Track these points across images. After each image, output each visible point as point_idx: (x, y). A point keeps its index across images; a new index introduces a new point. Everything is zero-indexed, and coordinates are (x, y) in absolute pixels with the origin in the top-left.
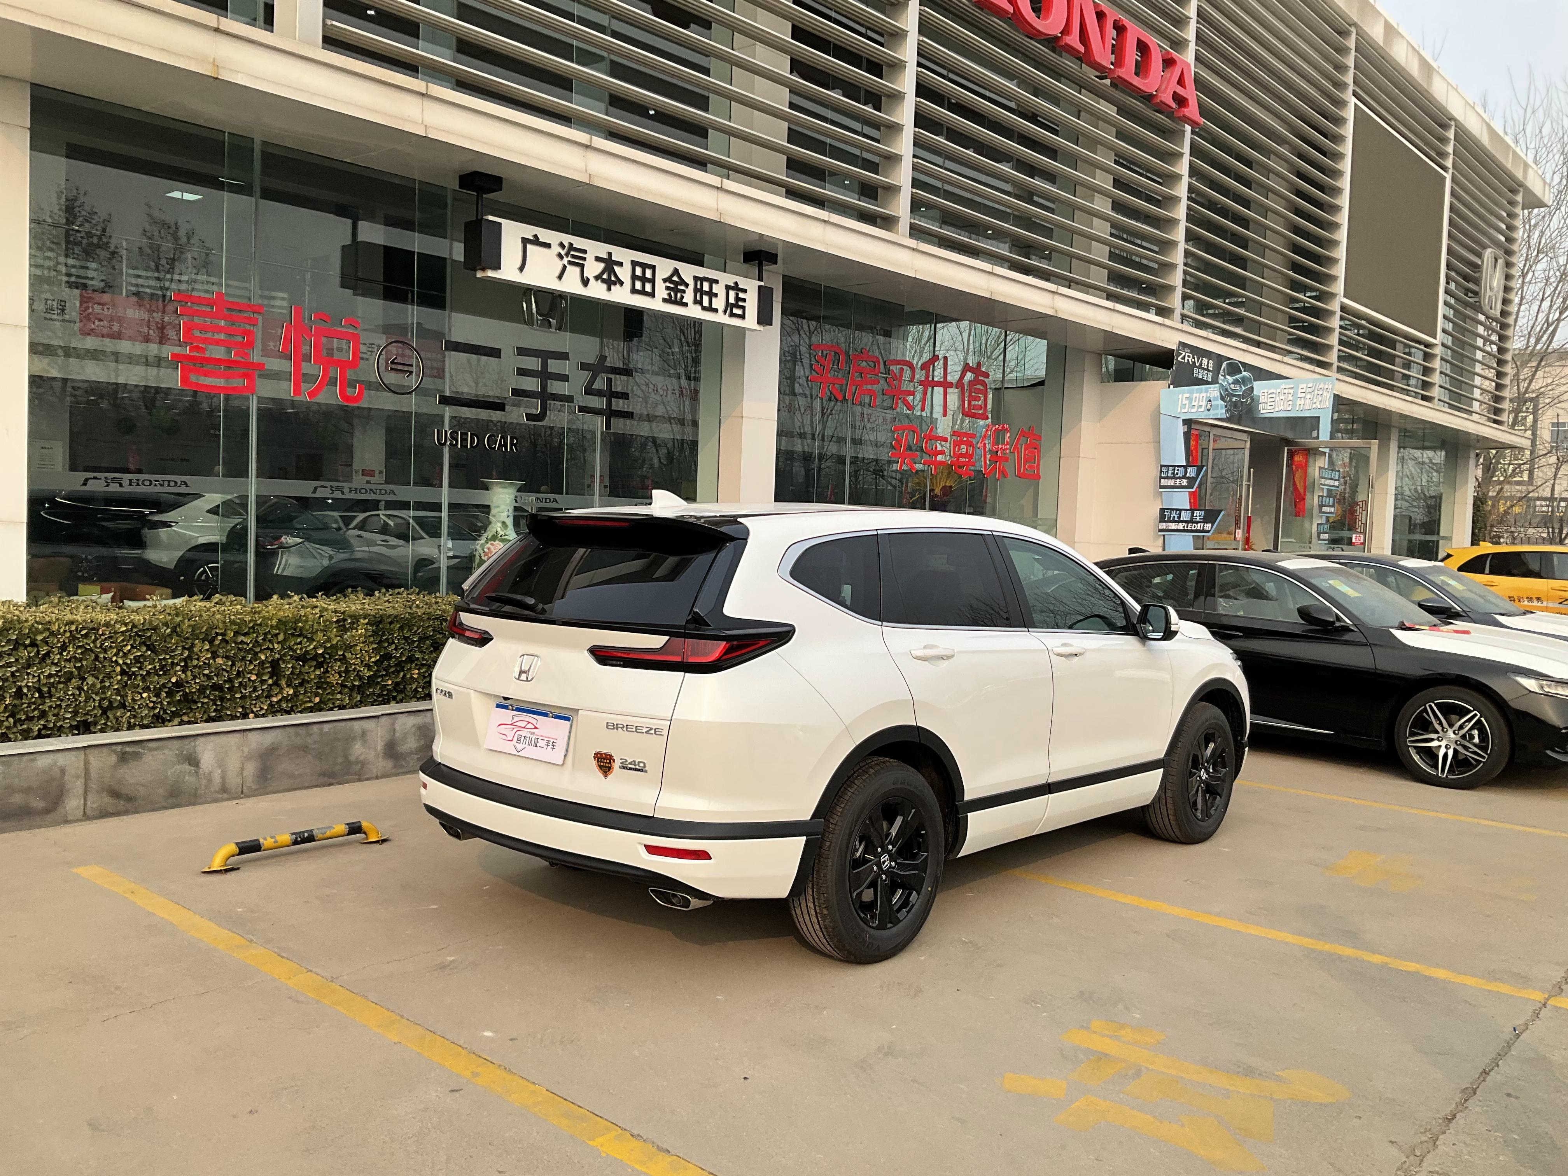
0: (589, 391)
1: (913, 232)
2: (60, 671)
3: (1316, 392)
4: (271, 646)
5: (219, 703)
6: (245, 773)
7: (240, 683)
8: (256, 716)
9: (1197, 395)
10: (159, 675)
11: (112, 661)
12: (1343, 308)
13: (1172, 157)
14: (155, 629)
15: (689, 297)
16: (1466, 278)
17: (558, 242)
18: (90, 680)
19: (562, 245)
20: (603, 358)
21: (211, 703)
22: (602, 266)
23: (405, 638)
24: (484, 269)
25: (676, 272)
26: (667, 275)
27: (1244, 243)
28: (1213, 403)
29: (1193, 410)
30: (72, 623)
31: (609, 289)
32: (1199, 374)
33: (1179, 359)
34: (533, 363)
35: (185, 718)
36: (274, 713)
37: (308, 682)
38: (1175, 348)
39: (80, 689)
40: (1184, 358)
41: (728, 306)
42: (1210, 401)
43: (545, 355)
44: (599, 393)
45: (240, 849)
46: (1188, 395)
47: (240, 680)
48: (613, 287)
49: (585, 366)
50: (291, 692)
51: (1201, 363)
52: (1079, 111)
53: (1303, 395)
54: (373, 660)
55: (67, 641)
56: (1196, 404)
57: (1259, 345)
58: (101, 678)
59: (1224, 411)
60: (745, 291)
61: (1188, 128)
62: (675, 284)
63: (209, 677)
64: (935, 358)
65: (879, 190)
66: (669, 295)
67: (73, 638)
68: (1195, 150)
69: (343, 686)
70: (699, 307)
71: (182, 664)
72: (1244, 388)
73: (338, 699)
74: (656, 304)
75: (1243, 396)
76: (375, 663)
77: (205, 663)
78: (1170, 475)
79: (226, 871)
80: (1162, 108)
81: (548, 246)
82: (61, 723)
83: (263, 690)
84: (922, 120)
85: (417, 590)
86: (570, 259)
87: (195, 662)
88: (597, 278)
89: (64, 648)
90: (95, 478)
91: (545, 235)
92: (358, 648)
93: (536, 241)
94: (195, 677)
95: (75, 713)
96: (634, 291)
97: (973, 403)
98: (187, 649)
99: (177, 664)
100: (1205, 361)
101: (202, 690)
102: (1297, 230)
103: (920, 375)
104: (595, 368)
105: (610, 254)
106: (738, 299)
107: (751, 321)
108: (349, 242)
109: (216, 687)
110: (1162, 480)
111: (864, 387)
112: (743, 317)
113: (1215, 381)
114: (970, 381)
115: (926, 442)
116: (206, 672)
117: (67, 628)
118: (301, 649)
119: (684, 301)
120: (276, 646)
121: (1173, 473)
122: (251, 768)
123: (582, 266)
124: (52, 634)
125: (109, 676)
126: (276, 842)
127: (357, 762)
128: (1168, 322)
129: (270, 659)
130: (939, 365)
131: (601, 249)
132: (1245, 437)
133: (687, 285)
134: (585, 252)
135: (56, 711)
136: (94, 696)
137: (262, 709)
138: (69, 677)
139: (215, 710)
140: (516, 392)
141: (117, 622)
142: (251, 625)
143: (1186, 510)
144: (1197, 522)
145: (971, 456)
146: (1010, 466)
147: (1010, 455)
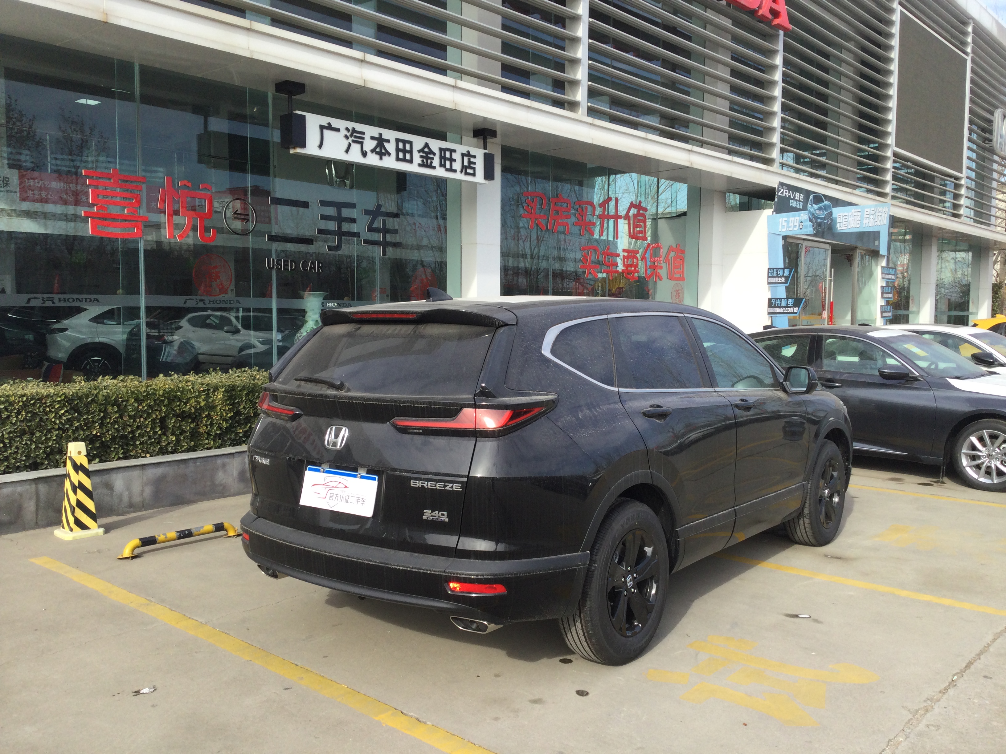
0: (371, 229)
1: (589, 111)
2: (16, 429)
3: (877, 214)
4: (159, 409)
5: (126, 448)
6: (145, 494)
7: (139, 433)
8: (151, 456)
9: (793, 219)
10: (84, 430)
11: (52, 421)
12: (895, 154)
13: (771, 53)
14: (80, 398)
15: (436, 162)
16: (984, 130)
17: (345, 127)
18: (38, 434)
19: (347, 129)
20: (379, 206)
21: (120, 448)
22: (375, 143)
23: (250, 400)
24: (294, 148)
25: (427, 145)
26: (420, 147)
27: (824, 112)
28: (804, 224)
29: (791, 229)
30: (22, 396)
31: (381, 159)
32: (793, 204)
33: (779, 194)
34: (331, 211)
35: (103, 458)
36: (164, 454)
37: (186, 432)
38: (776, 186)
39: (31, 440)
40: (782, 193)
41: (464, 169)
42: (802, 222)
43: (339, 206)
44: (377, 230)
45: (142, 542)
46: (786, 219)
47: (139, 432)
48: (383, 157)
49: (367, 212)
50: (174, 439)
51: (795, 196)
52: (705, 23)
53: (868, 216)
54: (229, 415)
55: (20, 408)
56: (792, 225)
57: (837, 182)
58: (45, 432)
59: (812, 229)
60: (474, 157)
61: (781, 33)
62: (426, 153)
63: (118, 430)
64: (610, 199)
65: (566, 83)
66: (423, 161)
67: (25, 405)
68: (787, 48)
69: (209, 434)
70: (443, 169)
71: (100, 422)
72: (826, 213)
73: (206, 444)
74: (414, 168)
75: (824, 219)
76: (230, 417)
77: (114, 421)
78: (775, 275)
79: (133, 558)
80: (763, 19)
81: (338, 130)
82: (19, 464)
83: (155, 439)
84: (593, 34)
85: (257, 368)
86: (353, 138)
87: (108, 420)
88: (373, 151)
89: (19, 413)
90: (35, 298)
91: (336, 122)
92: (218, 408)
93: (329, 127)
94: (108, 431)
95: (28, 457)
96: (398, 159)
97: (637, 229)
98: (102, 412)
99: (96, 422)
100: (797, 194)
101: (113, 439)
102: (862, 101)
103: (599, 211)
104: (374, 213)
105: (381, 135)
106: (470, 162)
107: (479, 177)
108: (202, 132)
109: (123, 437)
110: (769, 279)
111: (560, 221)
112: (474, 175)
113: (805, 208)
114: (634, 215)
115: (605, 257)
116: (116, 426)
117: (21, 399)
118: (180, 410)
119: (433, 165)
120: (163, 408)
121: (777, 273)
122: (148, 491)
123: (362, 144)
124: (11, 404)
125: (49, 431)
126: (166, 537)
127: (221, 485)
128: (770, 168)
129: (159, 417)
130: (612, 204)
131: (374, 131)
132: (827, 247)
133: (434, 154)
134: (363, 133)
135: (15, 456)
136: (40, 445)
137: (154, 451)
138: (23, 433)
139: (122, 453)
140: (320, 231)
141: (54, 394)
142: (145, 394)
143: (784, 299)
144: (790, 307)
145: (636, 266)
146: (663, 272)
147: (663, 265)
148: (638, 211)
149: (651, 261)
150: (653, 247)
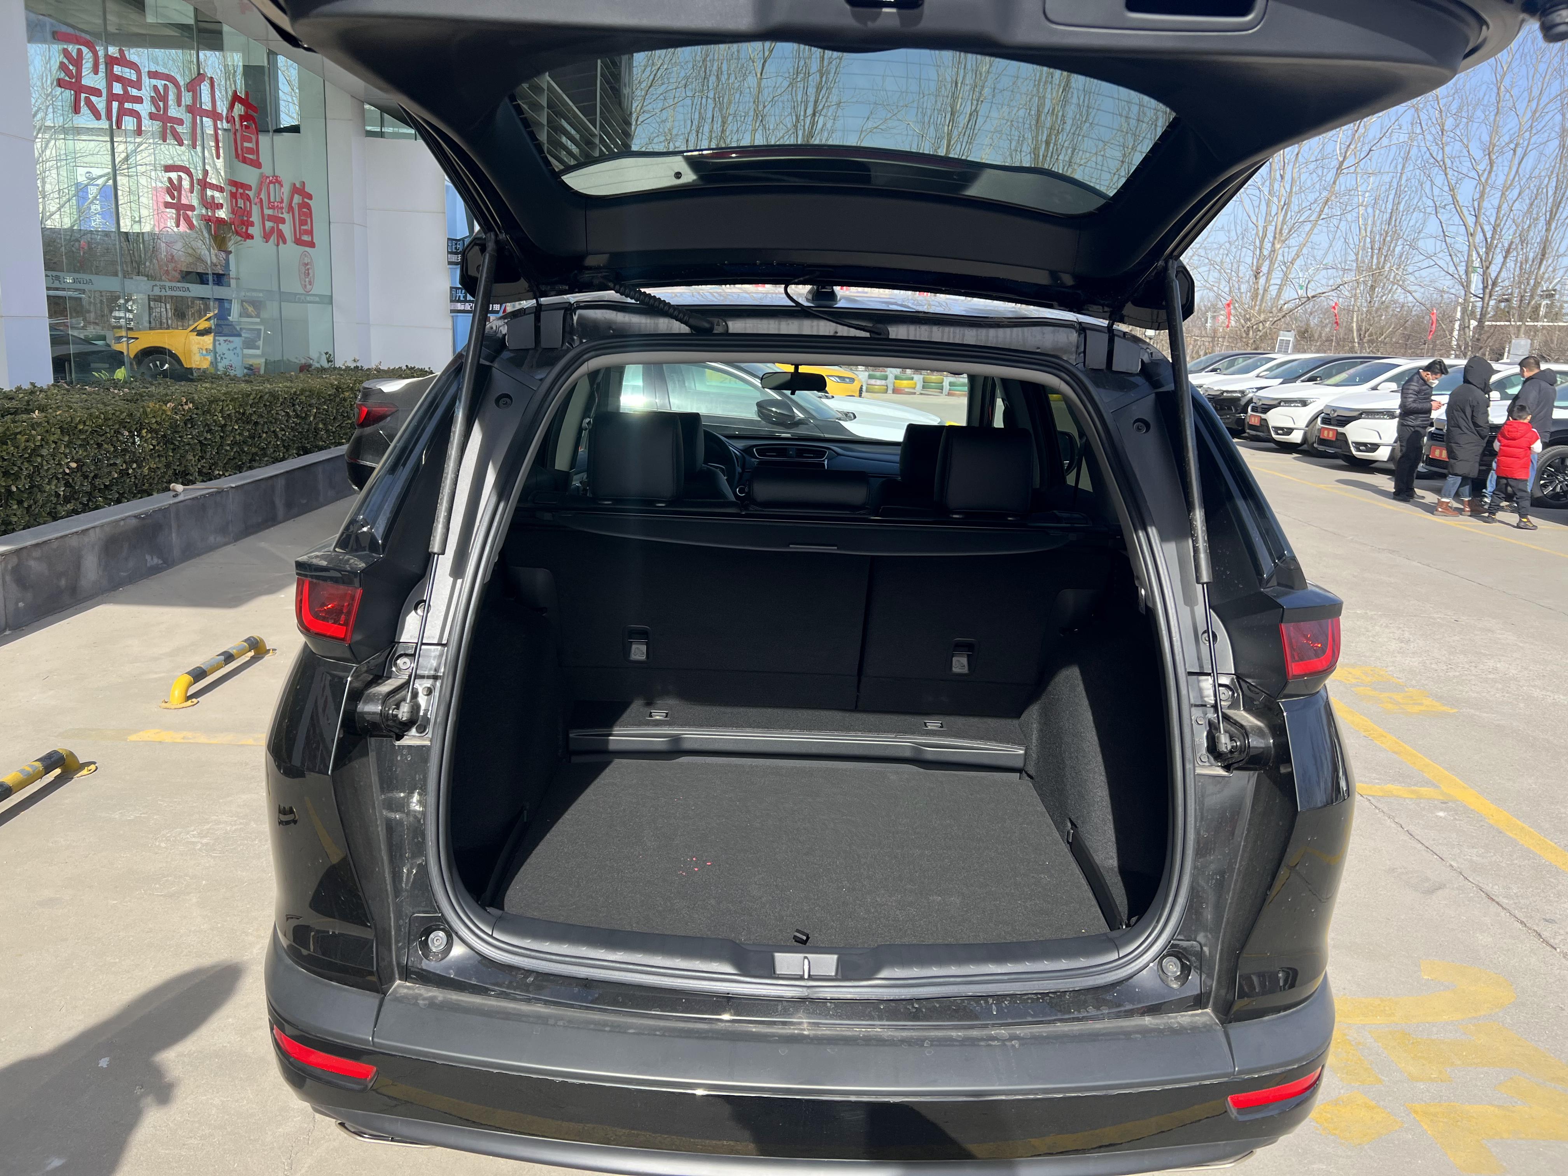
64: (201, 77)
78: (455, 250)
97: (246, 144)
103: (187, 98)
110: (450, 256)
111: (126, 105)
114: (240, 116)
115: (202, 190)
130: (205, 88)
145: (249, 214)
146: (287, 229)
147: (286, 216)
148: (246, 112)
149: (269, 208)
150: (271, 182)
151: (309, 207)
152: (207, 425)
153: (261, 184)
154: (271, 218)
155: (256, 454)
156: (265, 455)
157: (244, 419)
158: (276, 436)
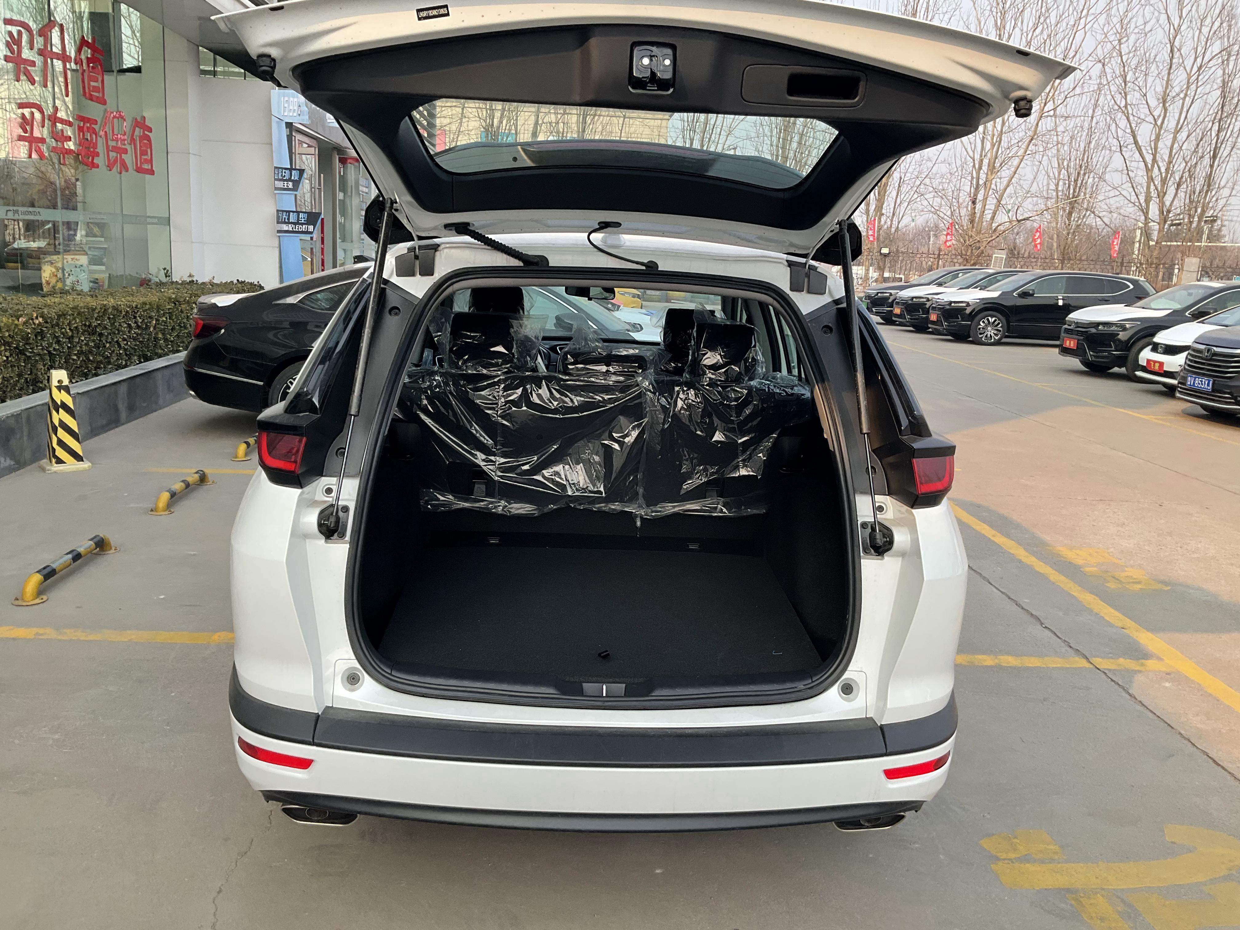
9: (292, 99)
28: (302, 109)
29: (291, 114)
42: (300, 106)
46: (286, 99)
56: (291, 108)
59: (307, 117)
64: (52, 23)
78: (280, 177)
110: (276, 182)
114: (87, 58)
121: (282, 175)
130: (55, 33)
143: (293, 212)
144: (302, 224)
145: (95, 146)
146: (129, 159)
147: (128, 147)
148: (93, 55)
149: (113, 140)
150: (114, 117)
151: (149, 139)
152: (57, 337)
153: (105, 118)
154: (116, 149)
155: (101, 362)
156: (109, 363)
157: (91, 331)
158: (119, 346)
